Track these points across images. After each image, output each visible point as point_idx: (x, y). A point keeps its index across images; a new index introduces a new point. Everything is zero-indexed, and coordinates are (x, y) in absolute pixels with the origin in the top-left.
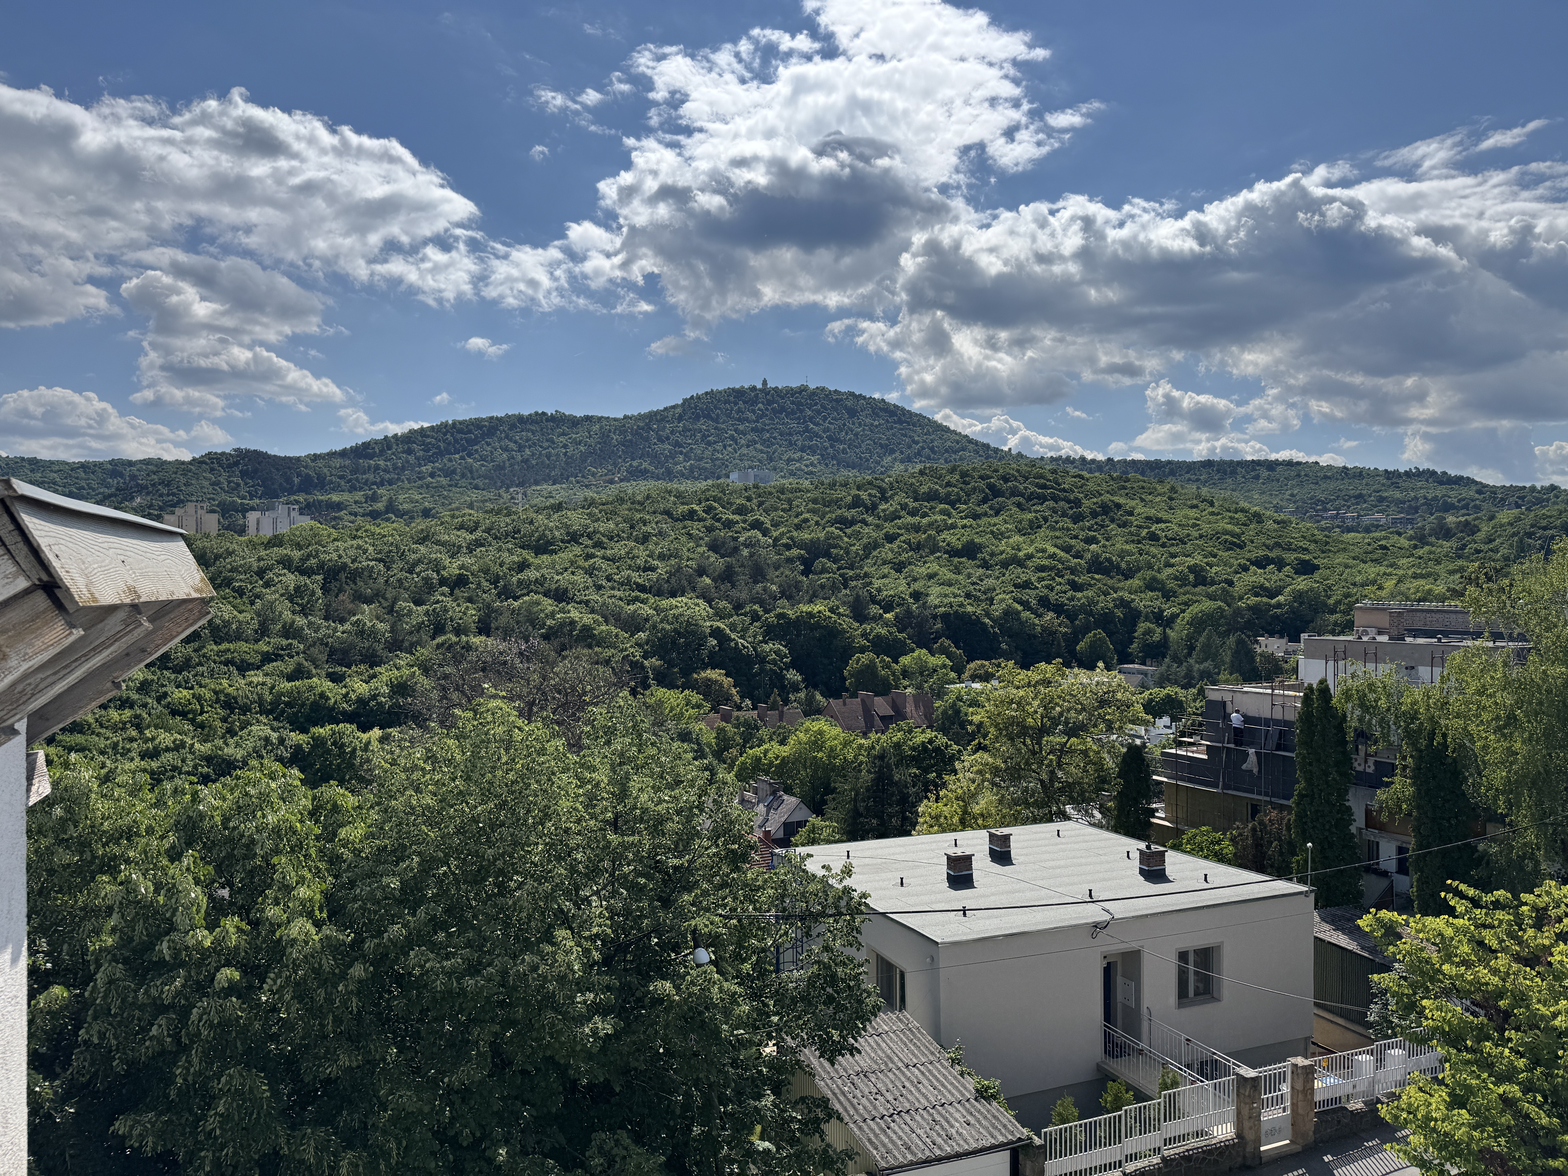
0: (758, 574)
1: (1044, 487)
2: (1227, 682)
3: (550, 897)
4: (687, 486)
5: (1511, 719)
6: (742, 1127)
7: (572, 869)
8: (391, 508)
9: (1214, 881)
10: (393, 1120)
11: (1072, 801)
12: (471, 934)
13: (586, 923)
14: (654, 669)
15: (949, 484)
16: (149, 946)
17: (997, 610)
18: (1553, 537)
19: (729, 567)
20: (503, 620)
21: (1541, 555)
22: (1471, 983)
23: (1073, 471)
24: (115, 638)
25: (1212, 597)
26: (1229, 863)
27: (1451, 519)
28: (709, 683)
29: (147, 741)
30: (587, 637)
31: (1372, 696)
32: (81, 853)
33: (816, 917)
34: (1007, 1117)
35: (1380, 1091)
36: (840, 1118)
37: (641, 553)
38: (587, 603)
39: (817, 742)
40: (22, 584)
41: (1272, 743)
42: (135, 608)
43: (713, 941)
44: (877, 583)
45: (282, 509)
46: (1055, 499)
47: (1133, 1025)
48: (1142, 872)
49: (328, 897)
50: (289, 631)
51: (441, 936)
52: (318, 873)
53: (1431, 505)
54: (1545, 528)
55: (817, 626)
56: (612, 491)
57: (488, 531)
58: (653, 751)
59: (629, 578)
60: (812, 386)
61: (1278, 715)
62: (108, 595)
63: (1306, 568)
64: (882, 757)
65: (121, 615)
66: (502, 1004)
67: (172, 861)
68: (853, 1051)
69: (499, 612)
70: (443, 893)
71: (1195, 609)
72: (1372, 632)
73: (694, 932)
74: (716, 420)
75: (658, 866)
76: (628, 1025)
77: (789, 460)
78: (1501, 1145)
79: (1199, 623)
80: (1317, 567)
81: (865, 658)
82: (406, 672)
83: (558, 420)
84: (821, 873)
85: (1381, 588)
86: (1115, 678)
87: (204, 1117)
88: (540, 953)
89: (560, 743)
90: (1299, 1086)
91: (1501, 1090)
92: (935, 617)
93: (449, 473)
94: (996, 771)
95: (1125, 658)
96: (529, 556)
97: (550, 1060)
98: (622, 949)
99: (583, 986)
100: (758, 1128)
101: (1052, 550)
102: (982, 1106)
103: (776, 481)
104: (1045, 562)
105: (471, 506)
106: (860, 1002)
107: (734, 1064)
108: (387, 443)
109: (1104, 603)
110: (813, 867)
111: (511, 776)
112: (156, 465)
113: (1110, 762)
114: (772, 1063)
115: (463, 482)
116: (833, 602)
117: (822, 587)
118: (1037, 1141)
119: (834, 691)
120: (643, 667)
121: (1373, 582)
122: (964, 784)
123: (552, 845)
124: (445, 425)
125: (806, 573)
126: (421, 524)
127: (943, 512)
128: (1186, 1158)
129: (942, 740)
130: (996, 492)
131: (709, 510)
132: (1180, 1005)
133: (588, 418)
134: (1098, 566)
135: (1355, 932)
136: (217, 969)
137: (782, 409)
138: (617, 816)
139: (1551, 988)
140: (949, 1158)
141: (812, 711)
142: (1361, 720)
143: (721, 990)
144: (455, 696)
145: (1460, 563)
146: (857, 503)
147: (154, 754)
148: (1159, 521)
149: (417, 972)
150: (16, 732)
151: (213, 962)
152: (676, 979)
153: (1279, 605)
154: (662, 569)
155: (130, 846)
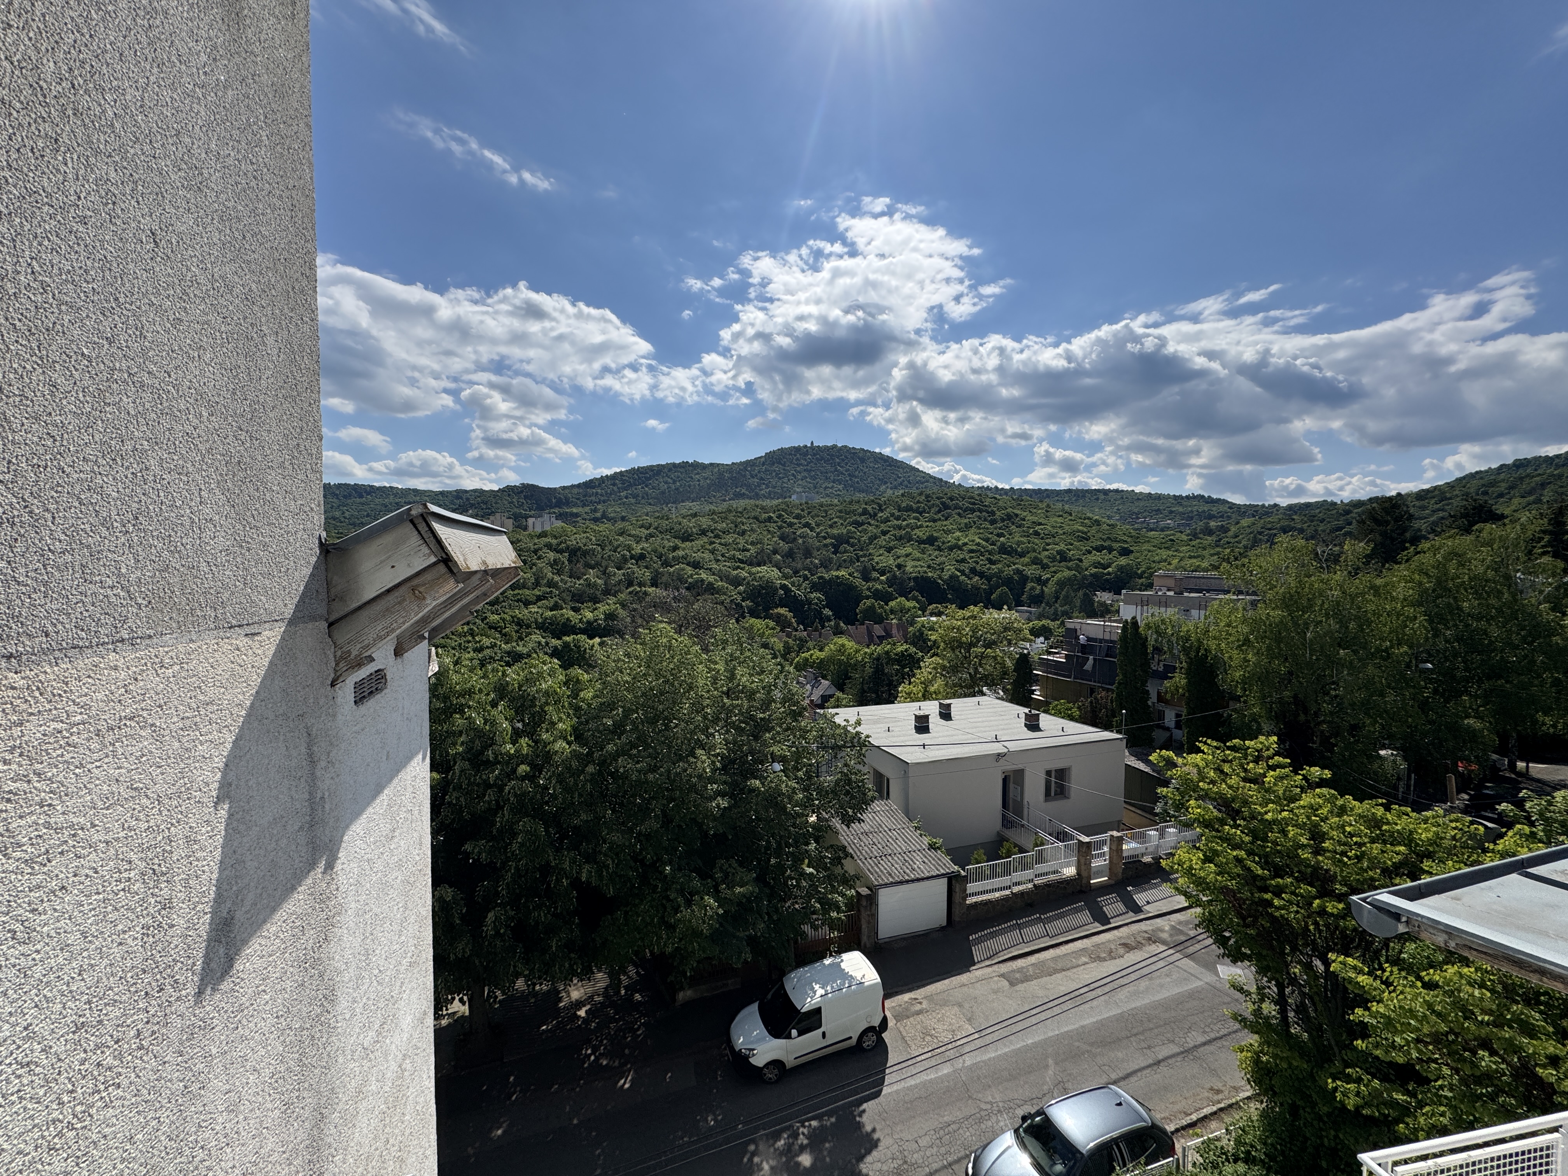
0: (808, 553)
1: (974, 504)
2: (1077, 618)
3: (693, 732)
4: (767, 503)
5: (1247, 642)
6: (798, 860)
7: (705, 717)
8: (604, 516)
9: (1068, 731)
10: (610, 849)
11: (987, 685)
12: (651, 751)
13: (714, 747)
14: (748, 607)
15: (918, 502)
16: (481, 753)
17: (946, 575)
18: (1275, 535)
19: (791, 549)
20: (664, 579)
21: (1268, 545)
22: (1216, 793)
23: (990, 495)
24: (476, 588)
25: (1069, 569)
26: (1077, 721)
27: (1213, 524)
28: (779, 616)
29: (476, 642)
30: (711, 589)
31: (1163, 627)
32: (445, 702)
33: (840, 748)
34: (947, 860)
35: (1162, 853)
36: (852, 857)
37: (741, 541)
38: (710, 569)
39: (842, 649)
40: (433, 559)
41: (1104, 653)
42: (485, 572)
43: (783, 759)
44: (876, 559)
45: (546, 517)
46: (980, 511)
47: (1019, 812)
48: (1026, 725)
49: (575, 729)
50: (551, 584)
51: (634, 752)
52: (569, 715)
53: (1200, 515)
54: (1270, 529)
55: (841, 583)
56: (725, 505)
57: (656, 528)
58: (748, 654)
59: (734, 555)
60: (840, 445)
61: (1107, 637)
62: (474, 566)
63: (1125, 552)
64: (878, 659)
65: (479, 576)
66: (667, 789)
67: (493, 707)
68: (860, 821)
69: (662, 574)
70: (635, 729)
71: (1059, 575)
72: (1164, 589)
73: (772, 754)
74: (784, 465)
75: (752, 718)
76: (736, 802)
77: (826, 488)
78: (1232, 884)
79: (1061, 584)
80: (1132, 552)
81: (868, 602)
82: (613, 607)
83: (696, 466)
84: (843, 724)
85: (1170, 564)
86: (1014, 615)
87: (511, 844)
88: (688, 762)
89: (698, 648)
90: (1114, 848)
91: (1235, 853)
92: (910, 579)
93: (635, 496)
94: (944, 668)
95: (1019, 604)
96: (678, 542)
97: (694, 820)
98: (733, 762)
99: (711, 781)
100: (806, 861)
101: (978, 540)
102: (932, 853)
103: (818, 500)
104: (974, 548)
105: (647, 515)
106: (865, 794)
107: (794, 825)
108: (603, 480)
109: (1009, 571)
110: (838, 720)
111: (672, 666)
112: (480, 492)
113: (1009, 663)
114: (814, 826)
115: (643, 501)
116: (851, 570)
117: (845, 561)
118: (963, 873)
119: (851, 621)
120: (742, 607)
121: (1165, 561)
122: (925, 674)
123: (693, 704)
124: (633, 469)
125: (835, 553)
126: (620, 525)
127: (915, 518)
128: (1047, 885)
129: (913, 650)
130: (946, 507)
131: (780, 516)
132: (1046, 801)
133: (711, 464)
134: (1004, 550)
135: (1148, 762)
136: (518, 765)
137: (822, 459)
138: (729, 689)
139: (1263, 797)
140: (913, 881)
141: (838, 632)
142: (1156, 640)
143: (787, 786)
144: (640, 621)
145: (1218, 549)
146: (865, 512)
147: (479, 650)
148: (1040, 524)
149: (621, 770)
150: (425, 638)
151: (514, 761)
152: (762, 779)
153: (1109, 574)
154: (753, 550)
155: (470, 700)
